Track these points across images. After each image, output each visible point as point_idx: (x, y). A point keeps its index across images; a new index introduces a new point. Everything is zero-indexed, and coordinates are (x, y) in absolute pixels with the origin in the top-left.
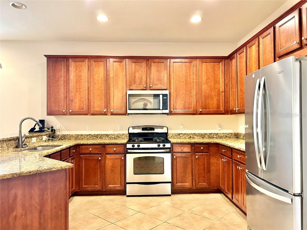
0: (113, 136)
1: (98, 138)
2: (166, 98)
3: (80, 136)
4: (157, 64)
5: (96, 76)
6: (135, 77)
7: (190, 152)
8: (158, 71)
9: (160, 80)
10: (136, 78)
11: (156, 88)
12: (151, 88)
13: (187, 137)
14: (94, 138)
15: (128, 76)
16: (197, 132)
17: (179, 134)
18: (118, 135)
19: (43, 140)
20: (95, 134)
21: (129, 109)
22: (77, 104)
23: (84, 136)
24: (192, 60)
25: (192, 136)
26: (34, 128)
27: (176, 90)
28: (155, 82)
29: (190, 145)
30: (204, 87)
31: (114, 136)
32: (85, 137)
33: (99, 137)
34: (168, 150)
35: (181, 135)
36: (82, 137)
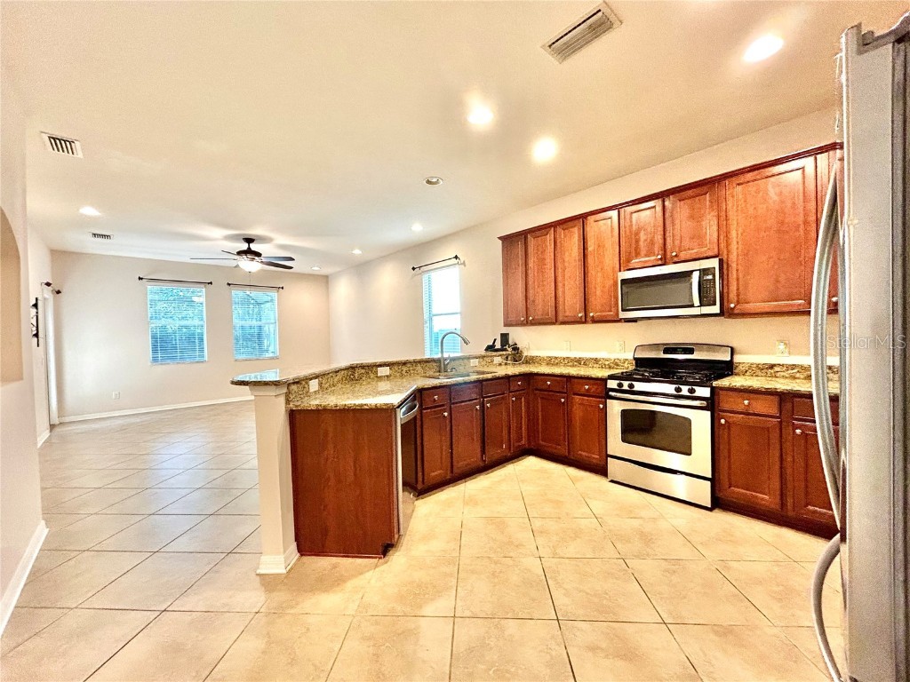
0: (607, 363)
1: (580, 364)
2: (710, 277)
3: (553, 360)
4: (689, 201)
5: (567, 254)
6: (637, 241)
7: (777, 417)
8: (692, 217)
9: (698, 237)
10: (641, 243)
11: (688, 258)
12: (676, 259)
13: (798, 375)
14: (575, 364)
15: (623, 243)
17: (772, 366)
18: (616, 361)
19: (495, 362)
21: (623, 310)
22: (540, 307)
23: (559, 359)
26: (493, 346)
27: (746, 254)
28: (686, 243)
29: (776, 399)
32: (560, 361)
33: (582, 363)
34: (704, 403)
35: (776, 369)
36: (556, 361)
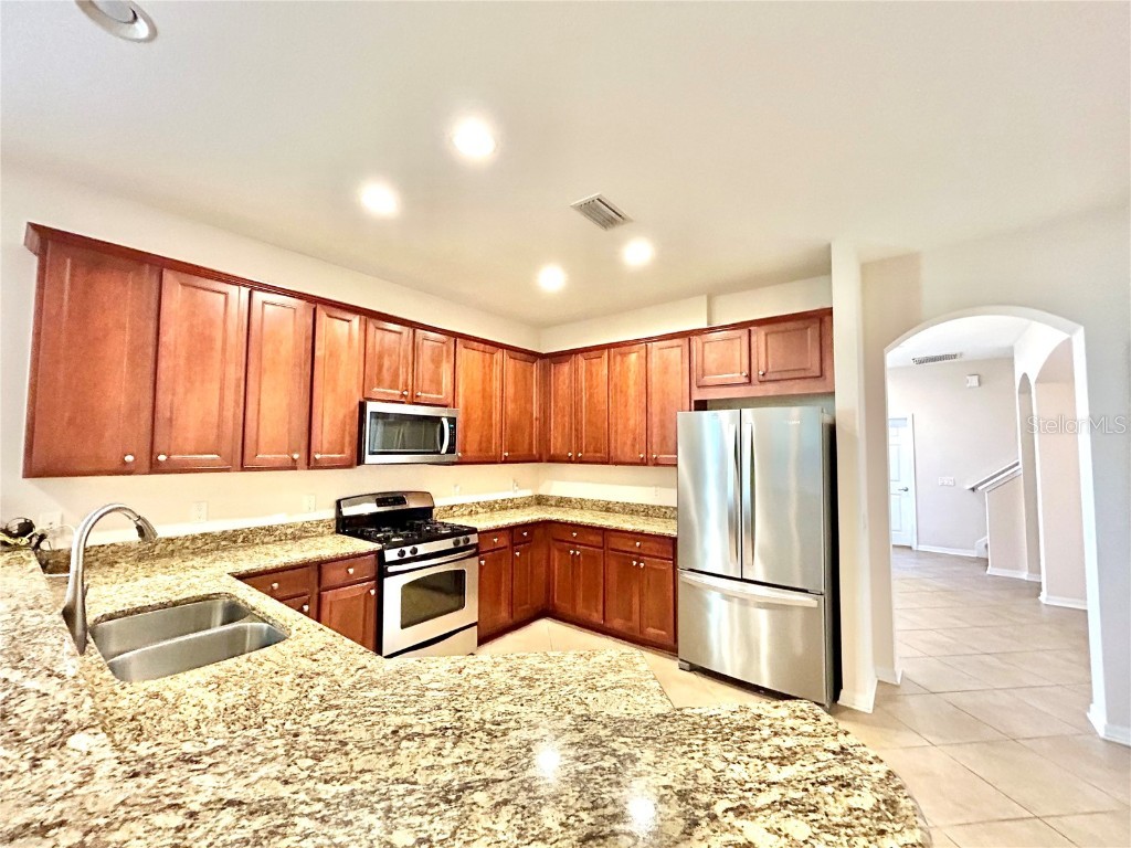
0: (289, 531)
1: (235, 542)
2: (452, 426)
3: (160, 545)
4: (430, 343)
6: (380, 366)
8: (432, 360)
9: (436, 383)
10: (384, 369)
11: (428, 401)
12: (418, 400)
13: (465, 512)
14: (223, 543)
16: (482, 498)
17: (452, 508)
18: (306, 525)
20: (225, 532)
23: (180, 542)
24: (495, 349)
25: (474, 508)
27: (466, 409)
28: (427, 386)
30: (510, 406)
31: (292, 530)
32: (183, 544)
33: (240, 540)
35: (454, 509)
36: (171, 547)
